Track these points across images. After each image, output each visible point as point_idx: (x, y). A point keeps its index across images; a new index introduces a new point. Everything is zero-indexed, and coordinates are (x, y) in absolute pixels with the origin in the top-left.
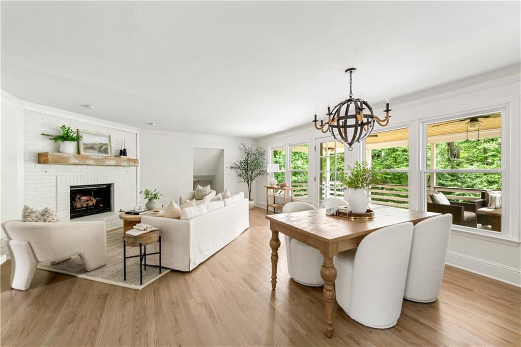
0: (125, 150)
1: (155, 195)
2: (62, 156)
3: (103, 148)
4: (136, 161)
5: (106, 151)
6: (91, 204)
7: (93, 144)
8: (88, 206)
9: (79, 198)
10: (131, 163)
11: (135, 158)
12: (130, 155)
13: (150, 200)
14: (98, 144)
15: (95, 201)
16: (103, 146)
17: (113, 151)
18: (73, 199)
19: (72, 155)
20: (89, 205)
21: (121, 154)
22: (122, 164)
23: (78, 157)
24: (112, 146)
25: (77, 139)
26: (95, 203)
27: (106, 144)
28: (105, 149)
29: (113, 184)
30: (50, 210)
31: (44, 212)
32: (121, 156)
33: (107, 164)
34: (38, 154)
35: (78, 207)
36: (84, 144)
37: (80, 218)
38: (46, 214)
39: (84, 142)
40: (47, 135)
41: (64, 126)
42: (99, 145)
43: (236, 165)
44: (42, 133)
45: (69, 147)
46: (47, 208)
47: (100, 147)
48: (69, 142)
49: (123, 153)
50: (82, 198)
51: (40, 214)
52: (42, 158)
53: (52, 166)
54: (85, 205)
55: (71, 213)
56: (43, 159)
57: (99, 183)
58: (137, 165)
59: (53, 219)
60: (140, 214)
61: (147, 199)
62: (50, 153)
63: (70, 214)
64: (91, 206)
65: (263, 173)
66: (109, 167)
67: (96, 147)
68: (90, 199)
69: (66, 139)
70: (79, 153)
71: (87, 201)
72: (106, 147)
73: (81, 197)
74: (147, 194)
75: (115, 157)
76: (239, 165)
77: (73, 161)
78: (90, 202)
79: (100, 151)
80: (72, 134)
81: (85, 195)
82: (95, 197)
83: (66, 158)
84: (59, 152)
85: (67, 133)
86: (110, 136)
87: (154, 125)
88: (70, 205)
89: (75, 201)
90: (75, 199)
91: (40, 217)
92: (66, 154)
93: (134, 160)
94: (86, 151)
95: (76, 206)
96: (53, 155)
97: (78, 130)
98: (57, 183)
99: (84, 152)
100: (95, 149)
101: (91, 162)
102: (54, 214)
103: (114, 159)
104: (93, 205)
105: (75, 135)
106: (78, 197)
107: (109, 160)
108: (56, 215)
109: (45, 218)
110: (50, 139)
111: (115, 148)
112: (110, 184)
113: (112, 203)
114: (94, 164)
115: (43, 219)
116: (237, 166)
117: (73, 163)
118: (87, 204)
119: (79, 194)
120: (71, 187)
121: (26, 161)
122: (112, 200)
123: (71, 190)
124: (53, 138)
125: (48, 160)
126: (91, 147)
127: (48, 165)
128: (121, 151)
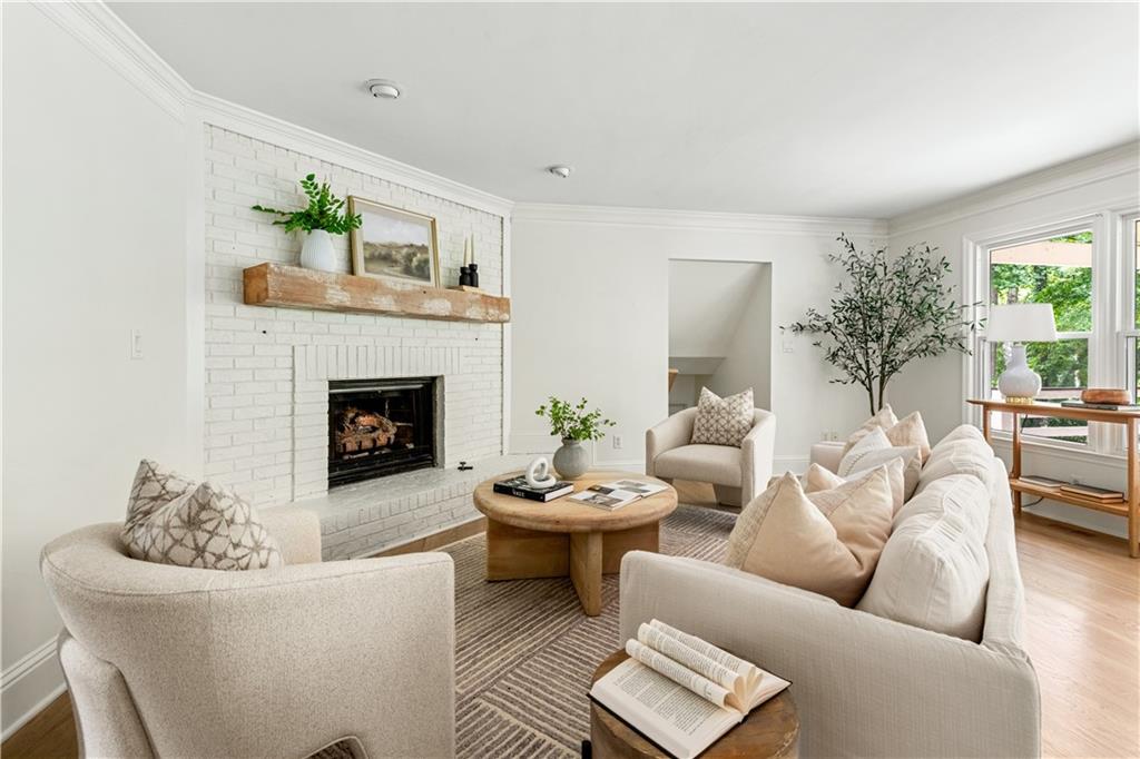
0: (473, 267)
1: (584, 421)
2: (305, 278)
3: (415, 262)
4: (502, 304)
5: (422, 272)
6: (383, 440)
7: (390, 246)
8: (375, 448)
9: (353, 421)
10: (491, 311)
11: (499, 296)
12: (488, 284)
13: (570, 439)
14: (401, 247)
15: (393, 431)
16: (415, 255)
17: (441, 270)
18: (336, 423)
19: (334, 277)
20: (379, 443)
21: (462, 282)
22: (468, 314)
23: (350, 284)
24: (440, 255)
25: (348, 226)
26: (393, 437)
27: (423, 249)
28: (420, 261)
29: (442, 377)
30: (220, 497)
31: (195, 508)
32: (465, 287)
33: (428, 312)
34: (244, 271)
35: (350, 447)
36: (366, 244)
37: (353, 487)
38: (204, 516)
39: (366, 240)
40: (266, 210)
41: (311, 178)
42: (405, 251)
43: (818, 317)
44: (255, 205)
45: (326, 251)
46: (205, 487)
47: (409, 258)
48: (325, 232)
49: (468, 276)
50: (361, 419)
51: (178, 515)
52: (252, 287)
53: (281, 312)
54: (367, 444)
55: (331, 468)
56: (255, 285)
57: (405, 375)
58: (506, 316)
59: (236, 546)
60: (548, 497)
61: (559, 436)
62: (272, 266)
63: (327, 471)
64: (381, 448)
65: (943, 344)
66: (430, 323)
67: (399, 257)
68: (381, 424)
69: (316, 225)
70: (352, 271)
71: (374, 429)
72: (425, 256)
73: (357, 415)
74: (557, 419)
75: (450, 288)
76: (831, 319)
77: (337, 296)
78: (380, 432)
79: (408, 271)
80: (334, 207)
81: (370, 412)
82: (393, 418)
83: (316, 285)
84: (299, 265)
85: (322, 203)
86: (433, 223)
87: (565, 171)
88: (327, 443)
89: (342, 430)
90: (343, 420)
91: (177, 533)
92: (317, 271)
93: (498, 300)
94: (371, 266)
95: (344, 445)
96: (281, 274)
97: (349, 198)
98: (293, 368)
99: (367, 270)
100: (395, 262)
101: (385, 303)
102: (240, 519)
103: (447, 297)
104: (388, 445)
105: (342, 213)
106: (351, 415)
107: (432, 298)
108: (248, 522)
109: (202, 537)
110: (276, 223)
111: (447, 261)
112: (434, 379)
113: (438, 437)
114: (394, 308)
115: (189, 541)
116: (820, 324)
117: (335, 302)
118: (374, 441)
119: (352, 406)
120: (333, 384)
121: (210, 295)
122: (438, 431)
123: (330, 395)
124: (284, 219)
125: (266, 289)
126: (382, 256)
127: (271, 311)
128: (463, 269)
